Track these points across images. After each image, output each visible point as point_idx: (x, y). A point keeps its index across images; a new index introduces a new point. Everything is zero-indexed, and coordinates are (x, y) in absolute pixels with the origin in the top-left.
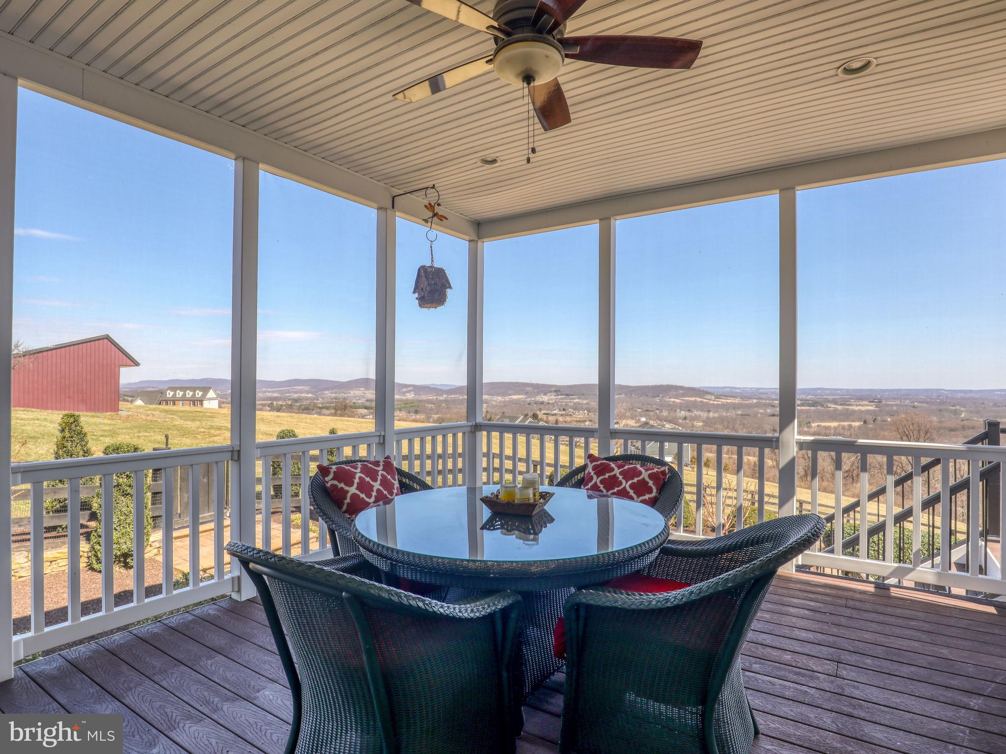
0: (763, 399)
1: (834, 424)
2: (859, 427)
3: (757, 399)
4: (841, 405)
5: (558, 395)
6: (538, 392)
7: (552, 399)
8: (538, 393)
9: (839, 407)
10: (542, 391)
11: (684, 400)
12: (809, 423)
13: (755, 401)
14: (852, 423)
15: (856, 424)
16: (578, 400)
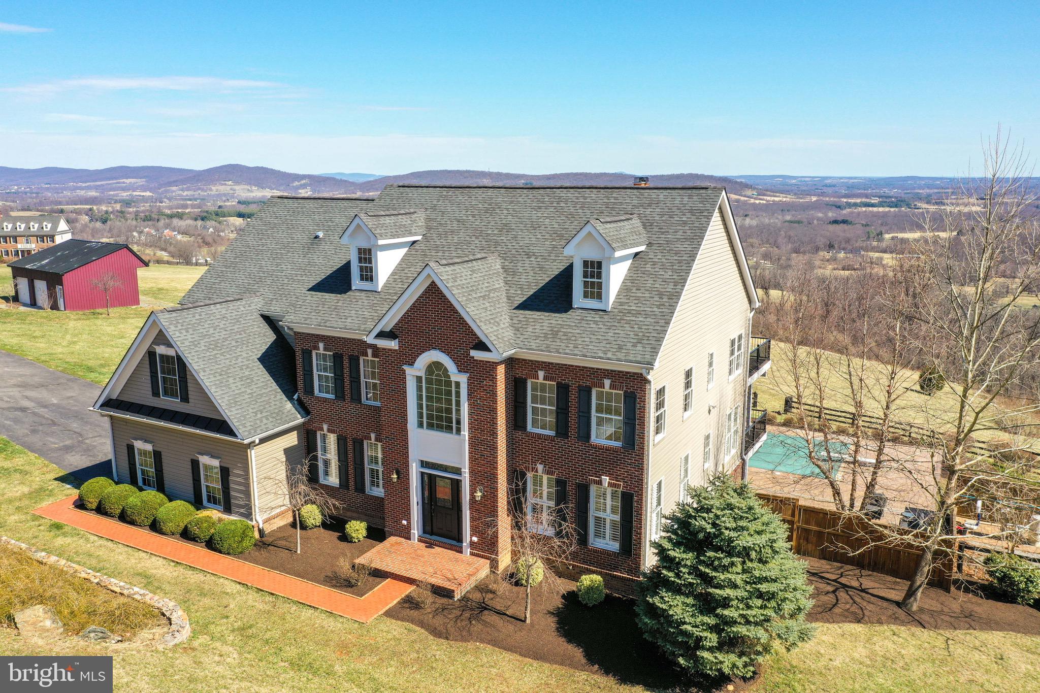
0: (827, 196)
1: (915, 234)
2: (949, 241)
3: (818, 195)
4: (936, 204)
12: (882, 232)
13: (814, 199)
14: (941, 234)
15: (947, 235)
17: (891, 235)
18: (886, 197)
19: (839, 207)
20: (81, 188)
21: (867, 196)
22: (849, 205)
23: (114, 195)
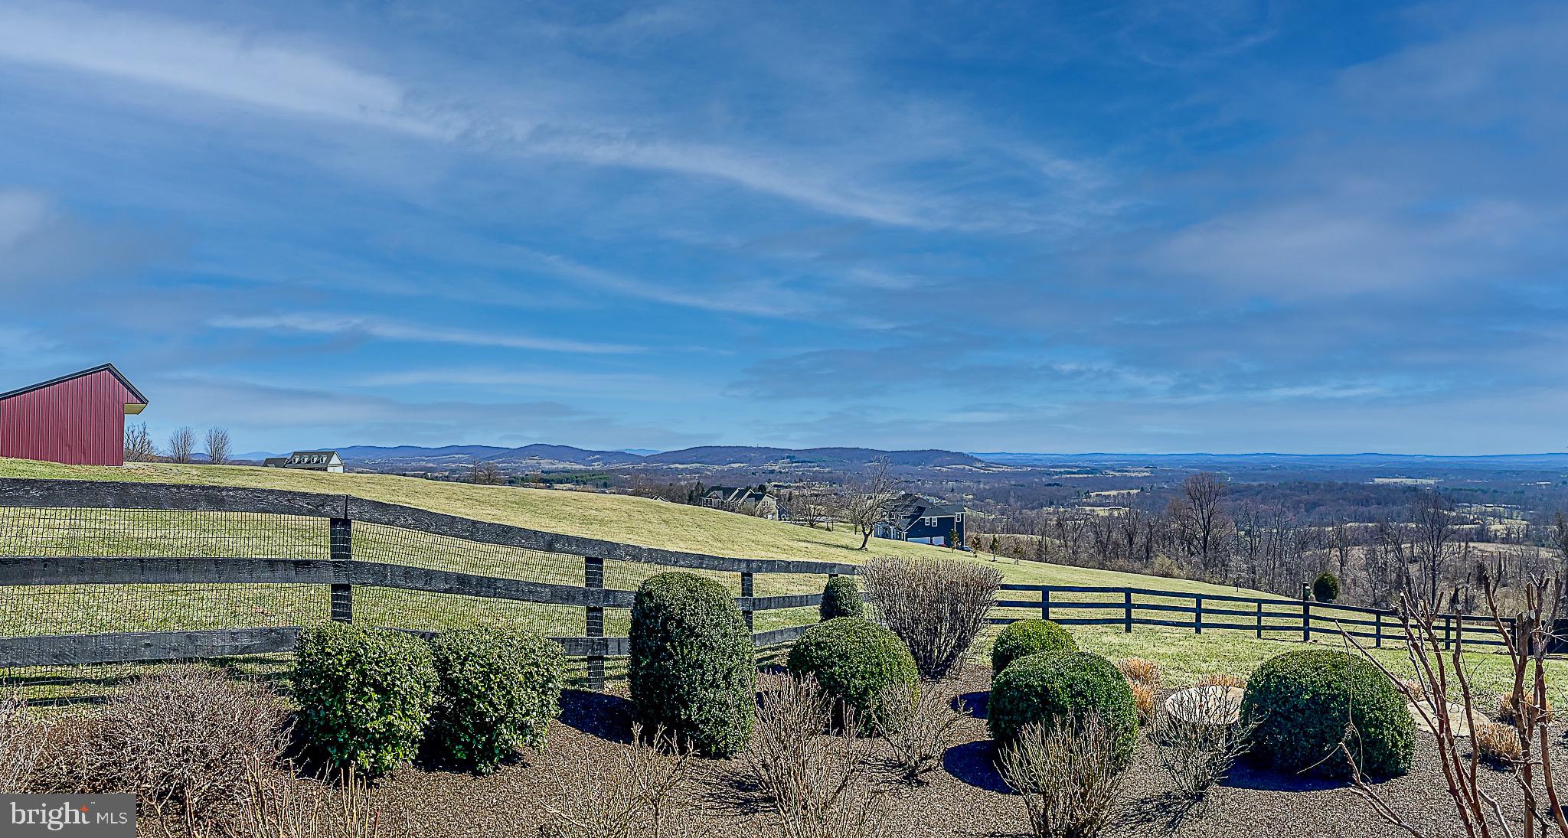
0: (1038, 467)
1: (1114, 493)
2: (1137, 494)
3: (1032, 466)
4: (1119, 471)
5: (792, 463)
6: (766, 458)
7: (784, 468)
8: (767, 460)
9: (1117, 474)
10: (772, 457)
11: (952, 468)
12: (1088, 492)
13: (1029, 469)
14: (1131, 491)
15: (1135, 491)
16: (817, 468)
17: (1095, 494)
18: (1083, 467)
19: (1049, 474)
20: (423, 460)
21: (1068, 467)
22: (1056, 473)
23: (446, 466)
